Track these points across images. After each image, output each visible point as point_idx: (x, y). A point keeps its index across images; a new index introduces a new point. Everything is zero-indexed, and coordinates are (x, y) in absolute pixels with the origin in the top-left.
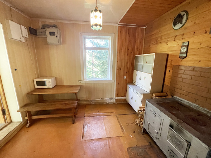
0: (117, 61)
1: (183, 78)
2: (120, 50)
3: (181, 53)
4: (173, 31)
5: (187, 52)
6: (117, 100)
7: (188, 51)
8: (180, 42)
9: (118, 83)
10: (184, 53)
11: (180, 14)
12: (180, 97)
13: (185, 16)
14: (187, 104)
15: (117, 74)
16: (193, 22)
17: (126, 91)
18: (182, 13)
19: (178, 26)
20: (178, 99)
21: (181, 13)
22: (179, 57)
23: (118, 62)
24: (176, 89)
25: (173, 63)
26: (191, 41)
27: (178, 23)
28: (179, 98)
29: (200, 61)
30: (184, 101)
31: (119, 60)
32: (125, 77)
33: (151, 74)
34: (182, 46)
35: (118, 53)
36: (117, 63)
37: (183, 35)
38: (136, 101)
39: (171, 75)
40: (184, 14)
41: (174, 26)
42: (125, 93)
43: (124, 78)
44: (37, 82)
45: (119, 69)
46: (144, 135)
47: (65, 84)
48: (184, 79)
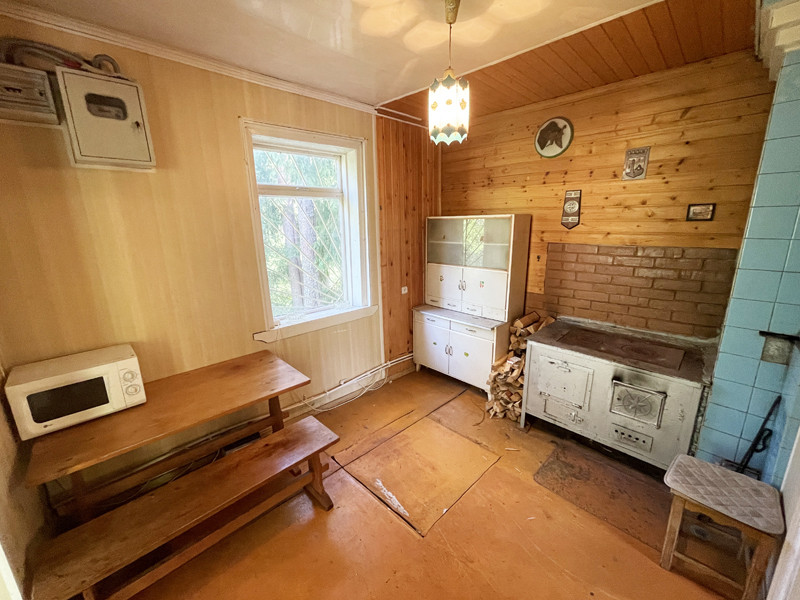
0: (381, 239)
1: (576, 272)
2: (386, 202)
3: (565, 214)
4: (538, 158)
5: (579, 213)
6: (389, 371)
7: (582, 211)
8: (560, 190)
9: (389, 312)
10: (573, 215)
11: (554, 125)
12: (573, 315)
13: (568, 131)
14: (593, 327)
15: (382, 283)
16: (587, 149)
17: (411, 332)
18: (561, 123)
19: (552, 150)
20: (570, 320)
21: (557, 121)
22: (562, 224)
23: (384, 243)
24: (562, 299)
25: (548, 237)
26: (585, 188)
27: (552, 144)
28: (572, 318)
29: (609, 233)
30: (583, 322)
31: (386, 236)
32: (405, 290)
33: (506, 270)
34: (566, 200)
35: (381, 208)
36: (381, 243)
37: (566, 173)
38: (467, 355)
39: (544, 267)
40: (565, 127)
41: (542, 149)
42: (410, 342)
43: (403, 292)
44: (30, 398)
45: (388, 264)
46: (531, 432)
47: (188, 367)
48: (579, 275)
